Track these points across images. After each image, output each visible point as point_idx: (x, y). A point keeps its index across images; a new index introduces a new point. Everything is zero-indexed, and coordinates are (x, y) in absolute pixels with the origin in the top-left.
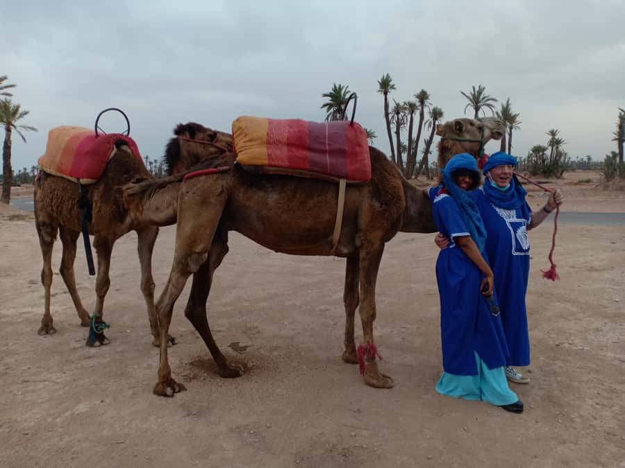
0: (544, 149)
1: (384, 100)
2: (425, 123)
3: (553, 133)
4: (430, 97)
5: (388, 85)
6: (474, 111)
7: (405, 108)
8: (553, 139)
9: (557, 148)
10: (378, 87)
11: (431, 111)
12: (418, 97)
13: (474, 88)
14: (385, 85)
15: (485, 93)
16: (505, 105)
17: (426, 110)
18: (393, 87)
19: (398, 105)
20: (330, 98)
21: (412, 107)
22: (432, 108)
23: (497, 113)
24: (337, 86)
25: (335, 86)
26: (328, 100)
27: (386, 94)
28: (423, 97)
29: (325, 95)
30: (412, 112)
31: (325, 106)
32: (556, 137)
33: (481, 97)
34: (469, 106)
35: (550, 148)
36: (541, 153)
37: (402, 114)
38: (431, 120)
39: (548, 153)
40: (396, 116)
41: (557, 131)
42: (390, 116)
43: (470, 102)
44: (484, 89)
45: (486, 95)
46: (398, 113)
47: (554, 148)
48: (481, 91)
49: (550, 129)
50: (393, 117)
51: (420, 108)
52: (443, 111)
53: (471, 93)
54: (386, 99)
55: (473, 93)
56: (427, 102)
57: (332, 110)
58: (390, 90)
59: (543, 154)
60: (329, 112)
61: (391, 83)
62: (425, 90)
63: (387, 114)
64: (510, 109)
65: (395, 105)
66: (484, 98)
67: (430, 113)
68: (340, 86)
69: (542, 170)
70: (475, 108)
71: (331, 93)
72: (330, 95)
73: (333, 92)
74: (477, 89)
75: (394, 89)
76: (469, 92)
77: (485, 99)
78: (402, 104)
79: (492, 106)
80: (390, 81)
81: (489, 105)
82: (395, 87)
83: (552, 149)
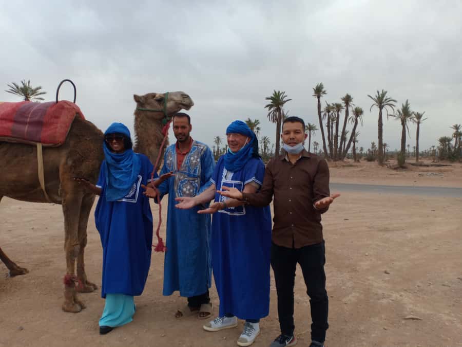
0: (449, 140)
1: (317, 102)
2: (350, 119)
3: (457, 127)
4: (353, 100)
5: (321, 91)
6: (379, 109)
7: (334, 108)
8: (457, 131)
9: (460, 139)
10: (313, 92)
11: (354, 110)
12: (343, 99)
13: (378, 92)
14: (319, 91)
15: (387, 96)
16: (405, 104)
17: (350, 109)
18: (324, 93)
19: (329, 105)
20: (271, 101)
21: (338, 107)
22: (354, 107)
23: (398, 111)
24: (277, 92)
25: (275, 92)
26: (270, 102)
27: (319, 97)
28: (348, 99)
29: (268, 99)
30: (338, 111)
31: (267, 106)
32: (459, 131)
33: (384, 98)
34: (375, 105)
35: (454, 139)
36: (447, 143)
37: (332, 112)
38: (354, 117)
39: (453, 142)
40: (327, 113)
41: (460, 126)
42: (322, 114)
43: (375, 103)
44: (386, 92)
45: (388, 97)
46: (329, 112)
47: (458, 139)
48: (384, 94)
49: (454, 124)
50: (325, 115)
51: (345, 108)
52: (363, 109)
53: (376, 96)
54: (319, 101)
55: (378, 96)
56: (351, 103)
57: (272, 109)
58: (322, 95)
59: (449, 144)
60: (271, 111)
61: (323, 90)
62: (349, 94)
63: (320, 113)
64: (408, 108)
65: (327, 106)
66: (386, 100)
67: (353, 111)
68: (279, 92)
69: (447, 156)
70: (380, 107)
71: (272, 97)
72: (272, 98)
73: (273, 96)
74: (380, 93)
75: (325, 94)
76: (375, 95)
77: (388, 100)
78: (331, 105)
79: (393, 105)
80: (322, 88)
81: (390, 105)
82: (326, 92)
83: (456, 139)
